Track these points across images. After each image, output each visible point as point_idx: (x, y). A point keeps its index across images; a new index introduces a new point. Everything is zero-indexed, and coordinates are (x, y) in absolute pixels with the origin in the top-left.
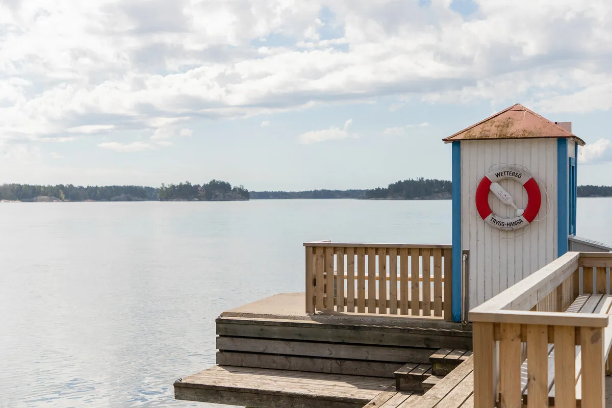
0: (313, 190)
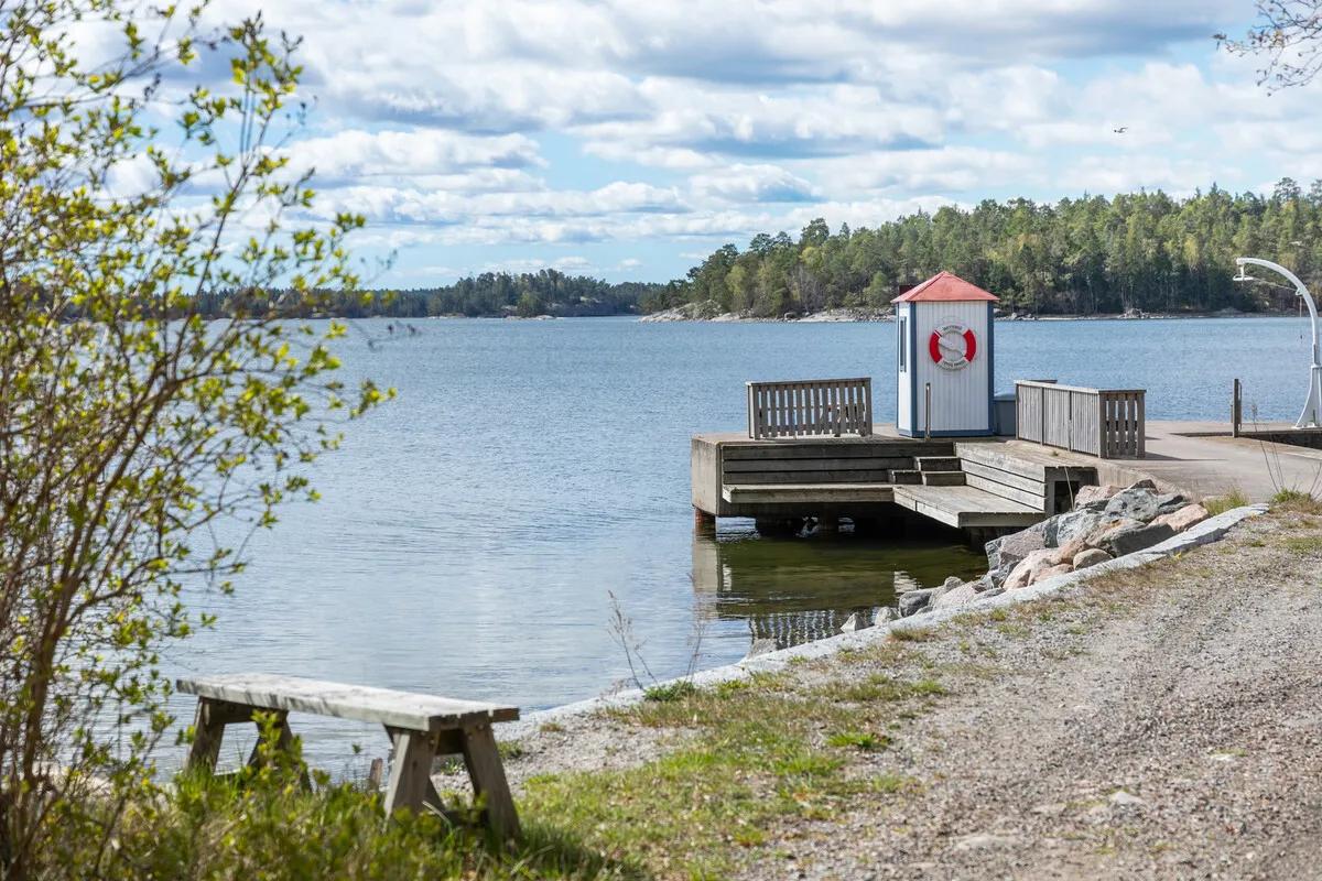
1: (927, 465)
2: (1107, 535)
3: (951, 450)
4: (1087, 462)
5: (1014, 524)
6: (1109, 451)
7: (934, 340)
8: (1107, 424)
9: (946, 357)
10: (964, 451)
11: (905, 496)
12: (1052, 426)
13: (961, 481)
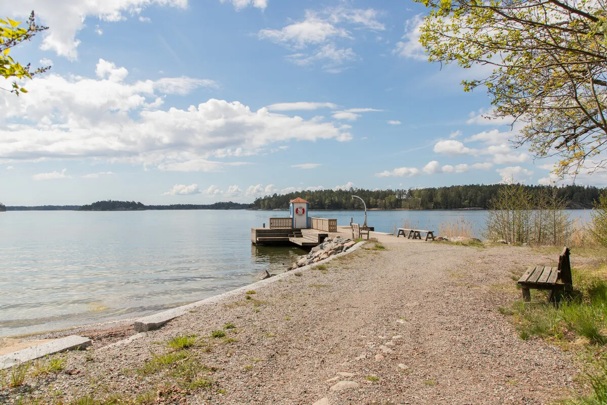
0: (43, 206)
1: (296, 234)
2: (335, 247)
3: (300, 231)
4: (326, 233)
5: (314, 245)
6: (330, 231)
7: (297, 209)
8: (329, 226)
9: (299, 213)
10: (302, 231)
11: (292, 239)
12: (319, 226)
13: (302, 236)
